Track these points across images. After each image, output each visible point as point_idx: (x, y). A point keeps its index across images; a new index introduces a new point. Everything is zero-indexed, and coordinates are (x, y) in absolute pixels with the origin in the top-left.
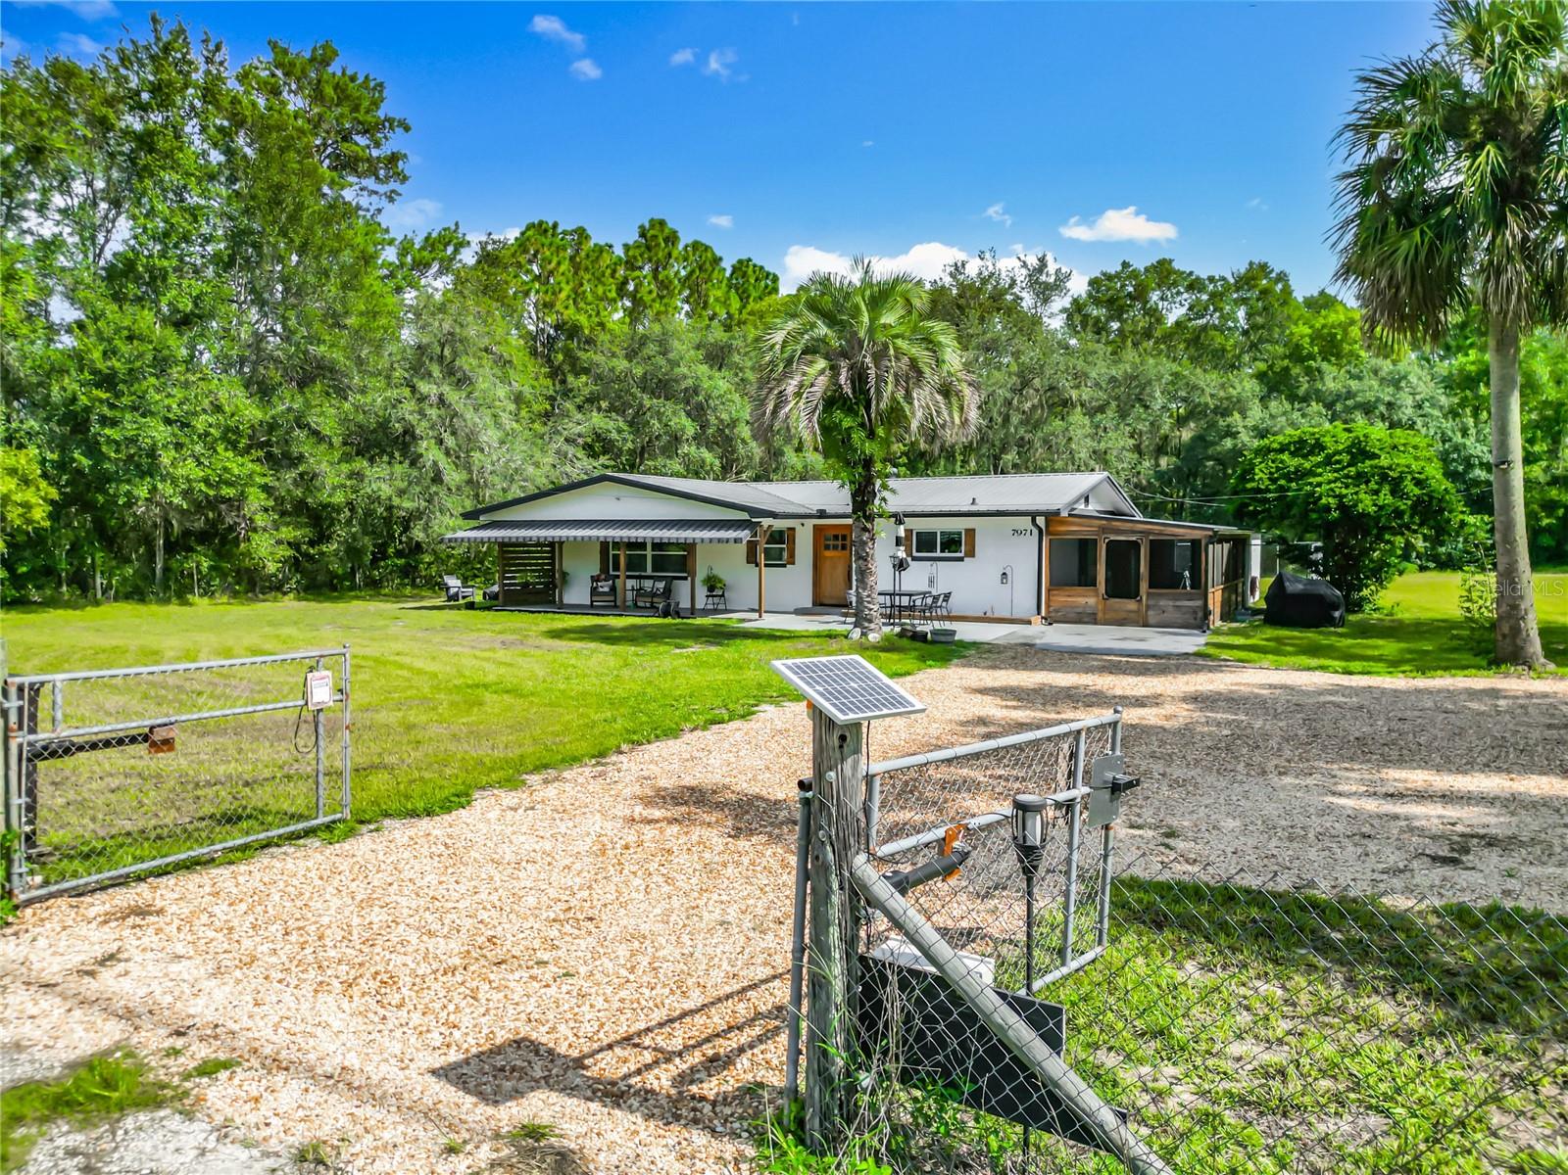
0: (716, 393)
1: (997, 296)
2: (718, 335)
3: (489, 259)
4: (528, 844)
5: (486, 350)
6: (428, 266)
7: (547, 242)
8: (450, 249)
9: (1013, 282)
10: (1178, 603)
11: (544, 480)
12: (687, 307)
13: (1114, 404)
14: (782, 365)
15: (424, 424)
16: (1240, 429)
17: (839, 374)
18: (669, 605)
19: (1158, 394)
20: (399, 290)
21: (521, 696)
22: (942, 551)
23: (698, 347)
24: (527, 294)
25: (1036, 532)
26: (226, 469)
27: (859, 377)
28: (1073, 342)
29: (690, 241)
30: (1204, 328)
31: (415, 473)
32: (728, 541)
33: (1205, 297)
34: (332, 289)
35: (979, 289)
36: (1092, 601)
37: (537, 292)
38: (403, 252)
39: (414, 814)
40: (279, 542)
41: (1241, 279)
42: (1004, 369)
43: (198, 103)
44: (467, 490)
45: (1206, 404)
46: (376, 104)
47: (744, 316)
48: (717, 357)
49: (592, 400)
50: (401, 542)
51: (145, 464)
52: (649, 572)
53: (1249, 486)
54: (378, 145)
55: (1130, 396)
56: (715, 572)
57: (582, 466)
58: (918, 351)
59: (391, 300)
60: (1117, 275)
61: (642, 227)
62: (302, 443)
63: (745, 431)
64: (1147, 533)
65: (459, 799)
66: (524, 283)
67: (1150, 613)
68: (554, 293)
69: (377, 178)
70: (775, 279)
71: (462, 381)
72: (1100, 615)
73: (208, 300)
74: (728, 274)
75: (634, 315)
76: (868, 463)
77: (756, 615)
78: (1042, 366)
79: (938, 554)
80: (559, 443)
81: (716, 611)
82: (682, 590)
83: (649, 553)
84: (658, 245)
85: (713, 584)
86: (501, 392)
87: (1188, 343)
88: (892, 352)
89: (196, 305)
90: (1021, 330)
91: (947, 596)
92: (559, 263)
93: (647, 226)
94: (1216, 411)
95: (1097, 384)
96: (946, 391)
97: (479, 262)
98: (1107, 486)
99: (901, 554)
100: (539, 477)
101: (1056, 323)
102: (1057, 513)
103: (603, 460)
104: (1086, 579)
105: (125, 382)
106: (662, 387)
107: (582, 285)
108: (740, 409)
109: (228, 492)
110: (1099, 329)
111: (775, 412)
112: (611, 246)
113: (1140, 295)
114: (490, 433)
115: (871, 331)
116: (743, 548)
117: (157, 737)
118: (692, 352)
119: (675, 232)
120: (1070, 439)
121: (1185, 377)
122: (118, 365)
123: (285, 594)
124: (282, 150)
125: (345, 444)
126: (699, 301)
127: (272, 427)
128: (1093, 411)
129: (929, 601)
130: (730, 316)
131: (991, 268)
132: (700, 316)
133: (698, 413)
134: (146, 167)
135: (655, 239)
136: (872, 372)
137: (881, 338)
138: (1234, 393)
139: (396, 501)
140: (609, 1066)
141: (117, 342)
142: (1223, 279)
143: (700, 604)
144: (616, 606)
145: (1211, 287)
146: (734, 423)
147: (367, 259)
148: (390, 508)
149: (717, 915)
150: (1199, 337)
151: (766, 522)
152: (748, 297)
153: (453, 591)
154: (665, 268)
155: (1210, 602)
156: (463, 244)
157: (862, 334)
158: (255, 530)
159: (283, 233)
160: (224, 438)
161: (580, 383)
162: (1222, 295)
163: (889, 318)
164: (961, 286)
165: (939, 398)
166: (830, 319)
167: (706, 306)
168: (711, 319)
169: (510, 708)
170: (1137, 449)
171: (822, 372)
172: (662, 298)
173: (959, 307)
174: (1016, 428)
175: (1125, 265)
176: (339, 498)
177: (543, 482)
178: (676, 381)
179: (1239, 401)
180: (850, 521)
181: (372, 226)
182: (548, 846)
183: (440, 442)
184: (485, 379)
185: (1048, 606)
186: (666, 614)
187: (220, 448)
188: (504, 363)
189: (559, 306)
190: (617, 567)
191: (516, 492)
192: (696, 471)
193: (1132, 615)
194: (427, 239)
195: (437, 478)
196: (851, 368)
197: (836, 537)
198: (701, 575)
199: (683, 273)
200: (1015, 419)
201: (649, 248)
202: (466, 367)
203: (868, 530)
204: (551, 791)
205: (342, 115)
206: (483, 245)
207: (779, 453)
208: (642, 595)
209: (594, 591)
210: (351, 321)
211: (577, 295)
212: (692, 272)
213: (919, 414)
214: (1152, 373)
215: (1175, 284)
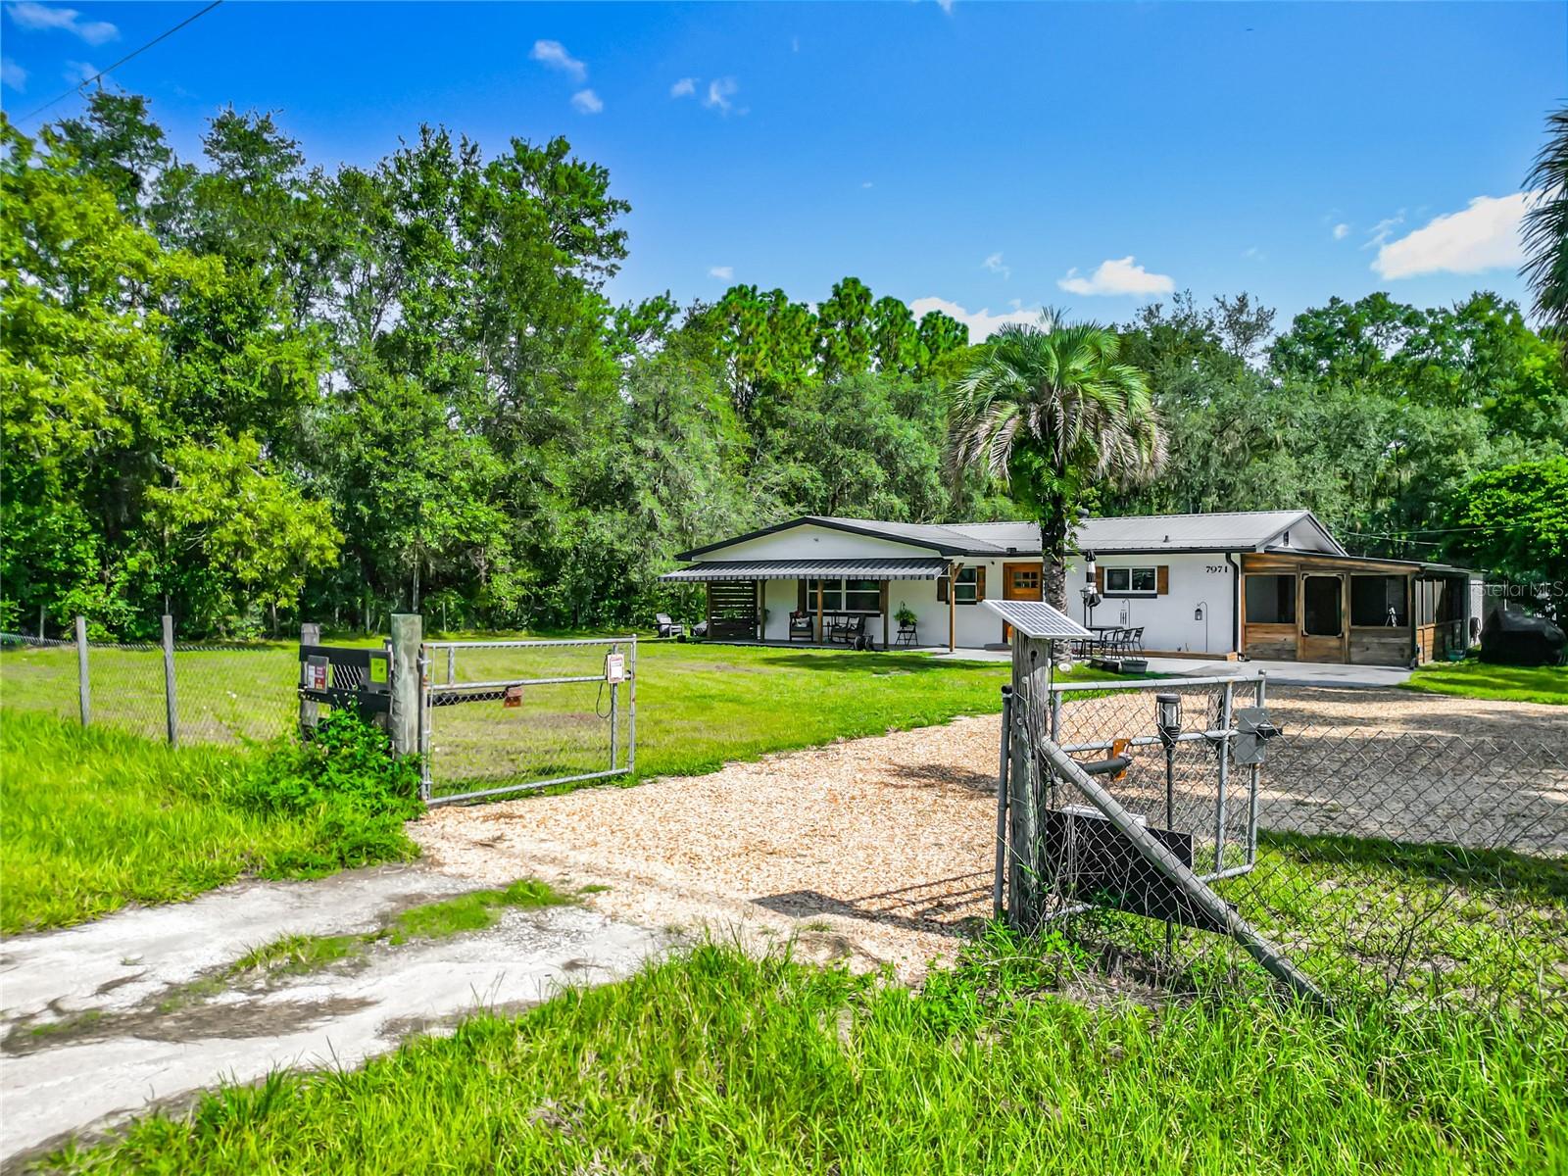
0: (906, 442)
1: (1195, 338)
2: (908, 386)
3: (695, 323)
4: (775, 793)
5: (696, 407)
6: (642, 332)
7: (747, 304)
8: (662, 315)
9: (1211, 323)
10: (1383, 640)
11: (745, 526)
12: (877, 360)
13: (1322, 444)
14: (974, 411)
15: (642, 475)
16: (1466, 468)
17: (1029, 417)
18: (863, 639)
19: (1372, 433)
20: (616, 354)
21: (744, 704)
22: (1134, 588)
23: (888, 399)
24: (728, 354)
25: (1230, 568)
26: (475, 518)
27: (1048, 421)
28: (1277, 382)
29: (881, 297)
30: (1424, 363)
31: (633, 519)
32: (920, 577)
33: (1424, 331)
34: (564, 356)
35: (1175, 332)
36: (1291, 638)
37: (738, 352)
38: (620, 321)
39: (681, 774)
40: (515, 583)
41: (1465, 311)
42: (1201, 411)
43: (456, 200)
44: (678, 536)
45: (1427, 442)
46: (601, 189)
47: (934, 367)
48: (907, 408)
49: (789, 451)
50: (619, 583)
51: (409, 513)
52: (844, 610)
53: (1463, 522)
54: (602, 226)
55: (1341, 437)
56: (908, 608)
57: (782, 512)
58: (1109, 395)
59: (610, 364)
60: (1326, 312)
61: (836, 286)
62: (538, 495)
63: (934, 478)
64: (1349, 569)
65: (713, 766)
66: (726, 344)
67: (1353, 650)
68: (753, 353)
69: (600, 255)
70: (965, 329)
71: (675, 436)
72: (1299, 653)
73: (463, 370)
74: (917, 327)
75: (828, 369)
76: (1058, 500)
77: (948, 650)
78: (1242, 407)
79: (1131, 591)
80: (759, 492)
81: (907, 647)
82: (876, 627)
83: (844, 591)
84: (851, 302)
85: (906, 620)
86: (709, 445)
87: (1408, 379)
88: (1080, 395)
89: (453, 375)
90: (1220, 372)
91: (1139, 632)
92: (758, 325)
93: (841, 285)
94: (1438, 449)
95: (1304, 425)
96: (1135, 431)
97: (687, 326)
98: (1307, 524)
99: (1092, 589)
100: (740, 524)
101: (1259, 363)
102: (1253, 549)
103: (799, 507)
104: (1286, 616)
105: (398, 442)
106: (854, 437)
107: (778, 344)
108: (930, 456)
109: (476, 537)
110: (1306, 367)
111: (967, 455)
112: (806, 306)
113: (1352, 331)
114: (698, 482)
115: (1060, 377)
116: (934, 585)
117: (511, 693)
118: (884, 403)
119: (868, 290)
120: (1275, 480)
121: (1403, 415)
122: (394, 428)
123: (518, 630)
124: (525, 237)
125: (572, 494)
126: (889, 355)
127: (514, 478)
128: (1299, 452)
129: (1121, 636)
130: (920, 367)
131: (1187, 311)
132: (891, 368)
133: (888, 461)
134: (416, 258)
135: (849, 297)
136: (1061, 415)
137: (1070, 383)
138: (1459, 430)
139: (617, 546)
140: (863, 905)
141: (394, 408)
142: (1444, 311)
143: (892, 640)
144: (812, 642)
145: (1431, 320)
146: (923, 469)
147: (594, 328)
148: (611, 552)
149: (932, 839)
150: (1418, 373)
151: (957, 560)
152: (938, 348)
153: (664, 628)
154: (857, 324)
155: (1419, 639)
156: (674, 310)
157: (1052, 380)
158: (495, 572)
159: (526, 309)
160: (473, 490)
161: (778, 436)
162: (1443, 328)
163: (1078, 364)
164: (1156, 329)
165: (1128, 438)
166: (1021, 367)
167: (896, 358)
168: (901, 371)
169: (737, 712)
170: (1350, 489)
171: (1012, 417)
172: (854, 353)
173: (1154, 350)
174: (1216, 471)
175: (1334, 301)
176: (567, 544)
177: (743, 528)
178: (868, 431)
179: (1464, 438)
180: (1040, 559)
181: (595, 297)
182: (791, 795)
183: (655, 491)
184: (695, 433)
185: (1245, 643)
186: (860, 647)
187: (471, 499)
188: (712, 419)
189: (758, 365)
190: (814, 605)
191: (720, 537)
192: (885, 515)
193: (1335, 652)
194: (642, 307)
195: (652, 526)
196: (1040, 412)
197: (1026, 575)
198: (893, 610)
199: (875, 328)
200: (1216, 460)
201: (842, 306)
202: (679, 424)
203: (1058, 565)
204: (784, 764)
205: (573, 202)
206: (691, 311)
207: (968, 499)
208: (837, 631)
209: (793, 627)
210: (580, 384)
211: (774, 354)
212: (883, 327)
213: (1107, 453)
214: (1365, 411)
215: (1391, 318)
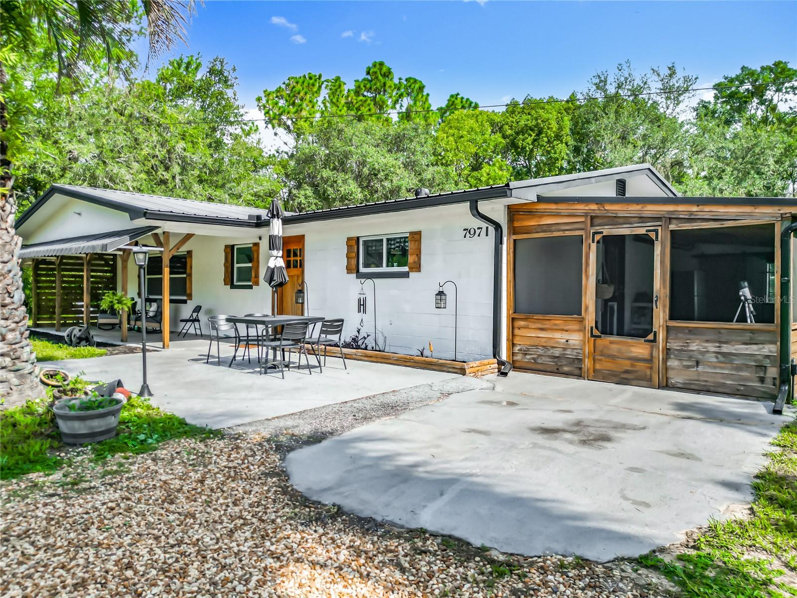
10: (726, 349)
19: (771, 162)
22: (389, 263)
36: (575, 339)
64: (666, 219)
67: (673, 363)
72: (587, 363)
79: (384, 269)
135: (375, 74)
185: (512, 344)
193: (641, 366)
197: (295, 252)
201: (370, 81)
214: (764, 144)
215: (788, 78)
